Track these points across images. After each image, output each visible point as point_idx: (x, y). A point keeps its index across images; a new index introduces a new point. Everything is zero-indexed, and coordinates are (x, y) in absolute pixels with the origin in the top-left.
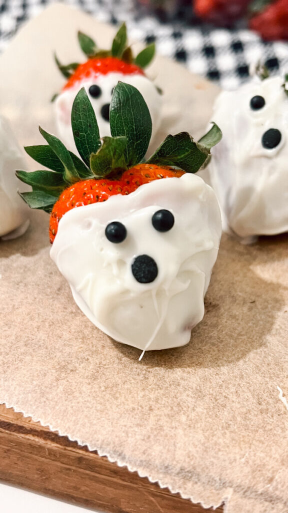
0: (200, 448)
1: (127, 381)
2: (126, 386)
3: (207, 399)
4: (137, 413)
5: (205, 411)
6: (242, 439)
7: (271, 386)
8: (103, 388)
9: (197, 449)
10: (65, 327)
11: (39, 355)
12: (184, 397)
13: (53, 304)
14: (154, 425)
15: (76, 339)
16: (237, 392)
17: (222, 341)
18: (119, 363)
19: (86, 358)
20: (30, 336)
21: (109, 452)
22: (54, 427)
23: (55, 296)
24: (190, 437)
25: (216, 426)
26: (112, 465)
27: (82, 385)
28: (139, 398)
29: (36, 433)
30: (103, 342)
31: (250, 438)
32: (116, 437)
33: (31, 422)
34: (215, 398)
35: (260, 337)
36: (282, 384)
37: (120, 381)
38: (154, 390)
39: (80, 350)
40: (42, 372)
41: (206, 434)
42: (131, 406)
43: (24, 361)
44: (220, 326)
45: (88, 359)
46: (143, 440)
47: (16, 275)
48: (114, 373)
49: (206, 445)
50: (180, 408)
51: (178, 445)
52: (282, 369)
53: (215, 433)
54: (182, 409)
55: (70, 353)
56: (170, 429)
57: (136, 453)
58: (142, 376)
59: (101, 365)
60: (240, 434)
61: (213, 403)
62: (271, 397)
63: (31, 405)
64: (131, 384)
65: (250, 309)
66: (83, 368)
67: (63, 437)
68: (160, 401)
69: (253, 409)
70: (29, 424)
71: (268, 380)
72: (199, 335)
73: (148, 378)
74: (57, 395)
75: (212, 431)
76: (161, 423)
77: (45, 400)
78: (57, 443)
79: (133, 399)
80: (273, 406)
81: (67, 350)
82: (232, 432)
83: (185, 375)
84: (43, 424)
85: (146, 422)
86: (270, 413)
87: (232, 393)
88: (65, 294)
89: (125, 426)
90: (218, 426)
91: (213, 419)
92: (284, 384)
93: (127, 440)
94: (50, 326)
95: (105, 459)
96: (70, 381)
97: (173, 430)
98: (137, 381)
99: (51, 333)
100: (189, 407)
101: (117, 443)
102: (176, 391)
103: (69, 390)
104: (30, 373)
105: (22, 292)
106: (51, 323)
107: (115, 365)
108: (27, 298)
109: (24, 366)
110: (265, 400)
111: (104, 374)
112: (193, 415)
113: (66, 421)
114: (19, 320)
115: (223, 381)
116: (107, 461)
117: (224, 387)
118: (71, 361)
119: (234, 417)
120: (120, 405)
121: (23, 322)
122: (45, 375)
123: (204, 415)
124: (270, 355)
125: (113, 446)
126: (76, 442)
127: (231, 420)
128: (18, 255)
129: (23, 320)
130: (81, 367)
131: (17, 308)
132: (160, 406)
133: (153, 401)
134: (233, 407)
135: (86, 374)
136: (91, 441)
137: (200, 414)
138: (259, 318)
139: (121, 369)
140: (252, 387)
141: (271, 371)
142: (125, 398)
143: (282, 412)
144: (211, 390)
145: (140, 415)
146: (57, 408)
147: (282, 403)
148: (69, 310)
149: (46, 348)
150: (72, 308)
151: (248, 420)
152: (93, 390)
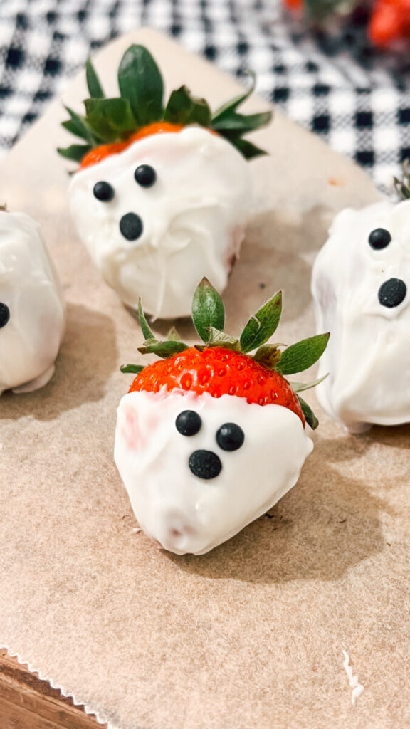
0: (217, 721)
1: (141, 614)
2: (138, 622)
3: (244, 652)
4: (144, 662)
5: (237, 669)
6: (277, 716)
7: (337, 648)
8: (106, 622)
9: (214, 721)
10: (74, 529)
11: (32, 563)
12: (214, 647)
13: (64, 495)
14: (163, 681)
15: (86, 546)
16: (287, 647)
17: (286, 574)
18: (135, 587)
19: (93, 575)
20: (25, 536)
21: (98, 710)
22: (34, 667)
23: (69, 482)
24: (207, 703)
25: (246, 693)
26: (101, 727)
27: (79, 613)
28: (152, 641)
29: (10, 672)
30: (120, 555)
31: (289, 716)
32: (111, 691)
33: (6, 657)
34: (255, 652)
35: (339, 575)
36: (352, 647)
37: (131, 613)
38: (174, 631)
39: (87, 563)
40: (31, 588)
41: (230, 703)
42: (140, 650)
43: (11, 569)
44: (289, 552)
45: (95, 577)
46: (145, 700)
47: (22, 447)
48: (127, 601)
49: (226, 718)
50: (204, 662)
51: (190, 713)
52: (359, 625)
53: (243, 702)
54: (206, 662)
55: (73, 565)
56: (184, 690)
57: (134, 716)
58: (163, 610)
59: (111, 588)
60: (276, 709)
61: (251, 658)
62: (333, 664)
63: (10, 634)
64: (145, 619)
65: (337, 531)
66: (86, 588)
67: (43, 681)
68: (178, 649)
69: (303, 675)
70: (3, 658)
71: (334, 637)
72: (255, 561)
73: (169, 614)
74: (45, 623)
75: (239, 700)
76: (172, 679)
77: (28, 628)
78: (35, 689)
79: (143, 642)
80: (332, 677)
81: (70, 560)
82: (266, 704)
83: (222, 615)
84: (20, 661)
85: (153, 676)
86: (326, 686)
87: (280, 647)
88: (83, 481)
89: (125, 677)
90: (249, 692)
91: (245, 682)
92: (356, 647)
93: (124, 697)
94: (54, 525)
95: (92, 718)
96: (65, 605)
97: (186, 692)
98: (154, 616)
99: (53, 535)
100: (216, 661)
101: (111, 698)
102: (204, 637)
103: (61, 618)
104: (16, 588)
105: (26, 473)
106: (56, 522)
107: (130, 590)
108: (30, 482)
109: (9, 576)
110: (323, 666)
111: (111, 601)
112: (218, 674)
113: (50, 660)
114: (14, 513)
115: (272, 630)
116: (95, 722)
117: (271, 639)
118: (73, 576)
119: (274, 682)
120: (125, 647)
121: (19, 516)
122: (34, 593)
123: (234, 674)
124: (346, 602)
125: (106, 702)
126: (58, 691)
127: (269, 687)
128: (31, 417)
129: (20, 512)
130: (84, 587)
131: (15, 496)
132: (177, 655)
133: (169, 648)
134: (277, 666)
135: (89, 599)
136: (78, 692)
137: (229, 672)
138: (346, 546)
139: (136, 597)
140: (310, 644)
141: (342, 625)
142: (133, 638)
143: (342, 687)
144: (252, 640)
145: (147, 665)
146: (42, 641)
147: (346, 674)
148: (84, 505)
149: (43, 555)
150: (88, 504)
151: (293, 690)
152: (92, 623)
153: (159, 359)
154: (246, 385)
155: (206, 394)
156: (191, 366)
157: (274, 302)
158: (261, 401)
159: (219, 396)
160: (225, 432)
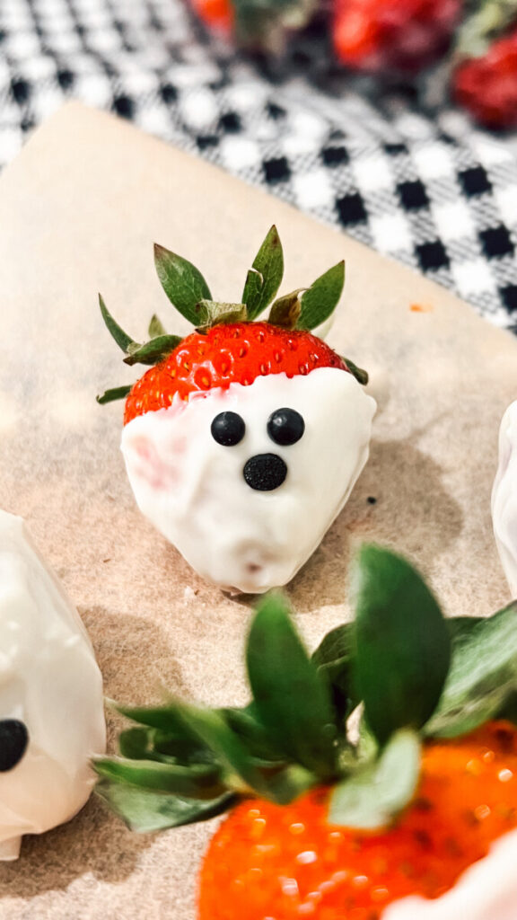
153: (148, 367)
154: (277, 356)
155: (235, 386)
156: (200, 358)
157: (270, 242)
158: (302, 370)
159: (251, 382)
160: (279, 421)
